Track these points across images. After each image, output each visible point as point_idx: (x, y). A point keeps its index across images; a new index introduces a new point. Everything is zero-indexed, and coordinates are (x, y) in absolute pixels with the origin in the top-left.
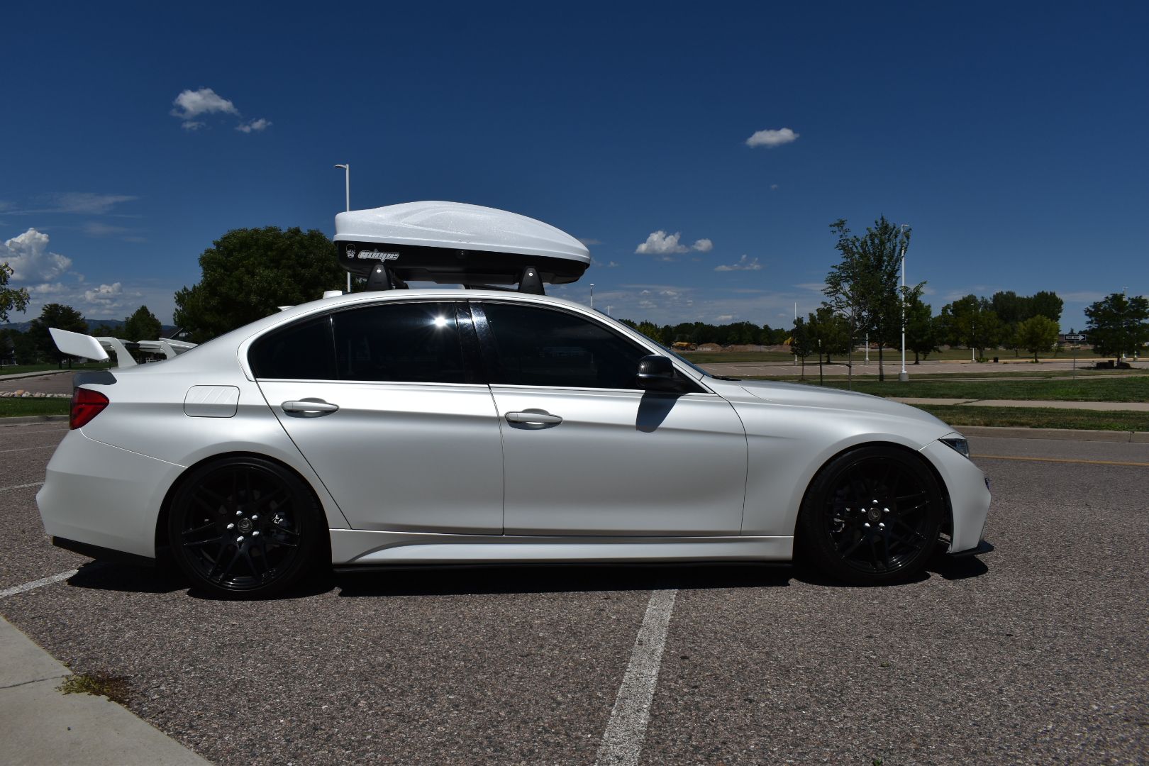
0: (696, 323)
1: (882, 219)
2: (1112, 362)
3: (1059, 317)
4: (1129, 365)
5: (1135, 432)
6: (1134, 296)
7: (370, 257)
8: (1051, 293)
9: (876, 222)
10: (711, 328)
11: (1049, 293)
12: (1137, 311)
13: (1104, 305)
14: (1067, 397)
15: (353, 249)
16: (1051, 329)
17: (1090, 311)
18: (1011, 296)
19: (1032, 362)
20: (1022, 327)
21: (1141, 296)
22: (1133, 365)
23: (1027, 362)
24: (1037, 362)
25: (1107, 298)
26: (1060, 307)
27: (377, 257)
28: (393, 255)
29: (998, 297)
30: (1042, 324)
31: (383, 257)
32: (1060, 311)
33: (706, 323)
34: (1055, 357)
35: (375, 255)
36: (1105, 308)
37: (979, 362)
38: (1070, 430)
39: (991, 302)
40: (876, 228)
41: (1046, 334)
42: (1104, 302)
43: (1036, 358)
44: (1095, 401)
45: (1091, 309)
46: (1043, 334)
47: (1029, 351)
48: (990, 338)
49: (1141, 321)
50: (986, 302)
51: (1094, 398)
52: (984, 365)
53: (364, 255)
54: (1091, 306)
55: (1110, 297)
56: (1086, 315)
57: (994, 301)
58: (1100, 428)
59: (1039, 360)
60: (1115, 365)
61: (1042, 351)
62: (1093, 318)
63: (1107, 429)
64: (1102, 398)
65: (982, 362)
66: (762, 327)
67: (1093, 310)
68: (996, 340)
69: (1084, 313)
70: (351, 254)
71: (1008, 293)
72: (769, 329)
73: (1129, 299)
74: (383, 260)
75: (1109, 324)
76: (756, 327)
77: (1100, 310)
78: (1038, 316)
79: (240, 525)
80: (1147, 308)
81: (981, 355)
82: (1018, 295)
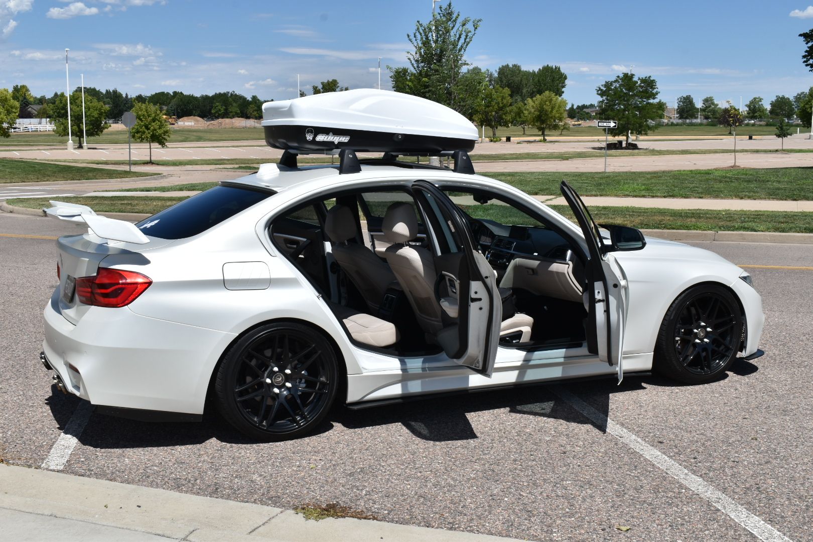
0: (175, 93)
1: (450, 5)
2: (620, 142)
3: (563, 92)
4: (636, 145)
5: (719, 232)
6: (643, 76)
7: (325, 140)
8: (556, 68)
9: (440, 8)
10: (191, 98)
11: (554, 67)
12: (646, 91)
13: (614, 85)
14: (635, 194)
15: (312, 132)
16: (560, 107)
17: (602, 90)
18: (516, 69)
19: (540, 141)
20: (531, 105)
21: (650, 77)
22: (640, 145)
23: (535, 141)
24: (545, 140)
25: (618, 77)
26: (564, 83)
27: (331, 139)
28: (344, 138)
29: (503, 71)
30: (551, 101)
31: (336, 139)
32: (564, 87)
33: (186, 93)
34: (561, 135)
35: (330, 138)
36: (615, 87)
37: (491, 141)
38: (664, 231)
39: (496, 75)
40: (439, 14)
41: (554, 111)
42: (616, 81)
43: (543, 134)
44: (661, 197)
45: (602, 88)
46: (552, 111)
47: (538, 129)
48: (504, 116)
49: (649, 101)
50: (491, 75)
51: (659, 194)
52: (497, 145)
53: (320, 138)
54: (602, 85)
55: (621, 76)
56: (598, 94)
57: (499, 73)
58: (688, 228)
59: (547, 138)
60: (624, 145)
61: (550, 129)
62: (604, 98)
63: (694, 229)
64: (666, 194)
65: (495, 142)
66: (249, 98)
67: (604, 89)
68: (509, 118)
69: (596, 92)
70: (309, 137)
71: (515, 66)
72: (259, 100)
73: (639, 79)
74: (336, 142)
75: (619, 104)
76: (243, 99)
77: (612, 90)
78: (547, 93)
79: (275, 379)
80: (655, 88)
81: (494, 134)
82: (524, 68)
